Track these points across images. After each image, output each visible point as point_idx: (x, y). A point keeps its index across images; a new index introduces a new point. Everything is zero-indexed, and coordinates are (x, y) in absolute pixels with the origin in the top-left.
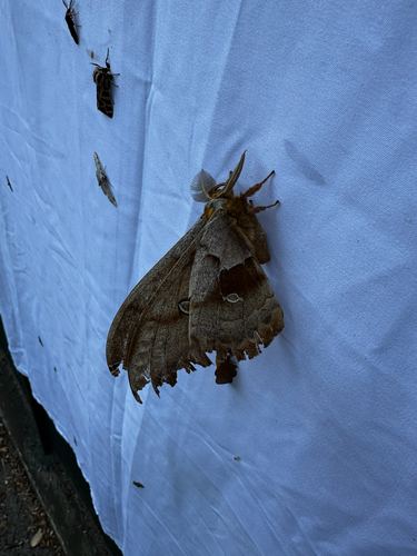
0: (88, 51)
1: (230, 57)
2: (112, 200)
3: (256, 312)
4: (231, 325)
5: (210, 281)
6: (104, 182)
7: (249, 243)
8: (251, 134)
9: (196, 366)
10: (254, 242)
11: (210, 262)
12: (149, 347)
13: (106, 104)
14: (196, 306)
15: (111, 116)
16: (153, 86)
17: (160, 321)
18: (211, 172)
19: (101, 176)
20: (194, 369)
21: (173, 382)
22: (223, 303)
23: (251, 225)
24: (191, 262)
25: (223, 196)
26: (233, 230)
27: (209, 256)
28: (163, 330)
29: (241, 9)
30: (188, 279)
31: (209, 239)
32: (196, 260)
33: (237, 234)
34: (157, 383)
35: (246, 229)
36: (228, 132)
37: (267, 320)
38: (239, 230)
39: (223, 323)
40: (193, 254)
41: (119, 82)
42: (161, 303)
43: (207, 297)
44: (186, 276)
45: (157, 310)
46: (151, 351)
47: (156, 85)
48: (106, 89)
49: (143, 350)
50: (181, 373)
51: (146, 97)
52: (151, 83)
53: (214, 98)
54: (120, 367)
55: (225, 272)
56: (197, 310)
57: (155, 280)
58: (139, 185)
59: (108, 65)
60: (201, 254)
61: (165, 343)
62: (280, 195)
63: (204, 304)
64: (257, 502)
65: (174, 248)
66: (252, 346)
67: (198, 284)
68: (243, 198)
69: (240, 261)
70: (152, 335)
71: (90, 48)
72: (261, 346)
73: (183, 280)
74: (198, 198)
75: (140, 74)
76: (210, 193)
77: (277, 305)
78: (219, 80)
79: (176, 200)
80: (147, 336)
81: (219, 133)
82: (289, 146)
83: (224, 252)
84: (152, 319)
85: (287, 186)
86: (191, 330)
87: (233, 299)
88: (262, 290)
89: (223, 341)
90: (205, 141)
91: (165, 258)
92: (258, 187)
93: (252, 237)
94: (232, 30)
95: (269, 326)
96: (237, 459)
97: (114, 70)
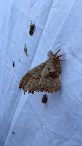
0: (30, 20)
1: (62, 28)
2: (27, 55)
3: (55, 83)
4: (49, 84)
5: (47, 73)
6: (26, 50)
7: (57, 67)
8: (63, 44)
9: (39, 91)
10: (58, 67)
11: (48, 69)
12: (30, 83)
13: (31, 33)
14: (42, 77)
15: (32, 35)
16: (44, 31)
17: (34, 78)
18: (53, 51)
19: (25, 49)
20: (38, 91)
21: (33, 93)
22: (48, 79)
23: (59, 63)
24: (44, 68)
25: (54, 56)
26: (54, 63)
27: (48, 67)
28: (34, 80)
29: (66, 19)
30: (42, 71)
31: (49, 64)
32: (45, 68)
33: (55, 64)
34: (30, 92)
35: (57, 64)
36: (58, 43)
37: (57, 86)
38: (56, 64)
39: (47, 83)
40: (45, 66)
41: (36, 28)
42: (35, 74)
43: (45, 76)
44: (42, 70)
45: (34, 76)
46: (30, 84)
47: (45, 31)
48: (32, 29)
49: (29, 83)
50: (35, 91)
51: (42, 33)
52: (43, 30)
53: (57, 35)
54: (22, 88)
55: (50, 72)
56: (43, 78)
57: (35, 70)
58: (35, 52)
59: (34, 24)
60: (46, 67)
61: (34, 83)
62: (66, 58)
63: (44, 77)
64: (44, 137)
65: (41, 64)
66: (53, 91)
67: (44, 73)
68: (58, 57)
69: (54, 71)
70: (31, 80)
71: (31, 20)
72: (54, 92)
73: (41, 71)
74: (48, 56)
75: (41, 28)
76: (51, 55)
77: (60, 83)
78: (59, 32)
79: (43, 57)
80: (30, 80)
81: (56, 43)
82: (70, 48)
83: (51, 68)
84: (32, 77)
85: (68, 57)
86: (40, 82)
87: (51, 79)
88: (58, 79)
89: (46, 87)
90: (53, 44)
91: (38, 66)
92: (62, 56)
93: (58, 66)
94: (64, 23)
95: (57, 87)
96: (42, 124)
97: (35, 26)
